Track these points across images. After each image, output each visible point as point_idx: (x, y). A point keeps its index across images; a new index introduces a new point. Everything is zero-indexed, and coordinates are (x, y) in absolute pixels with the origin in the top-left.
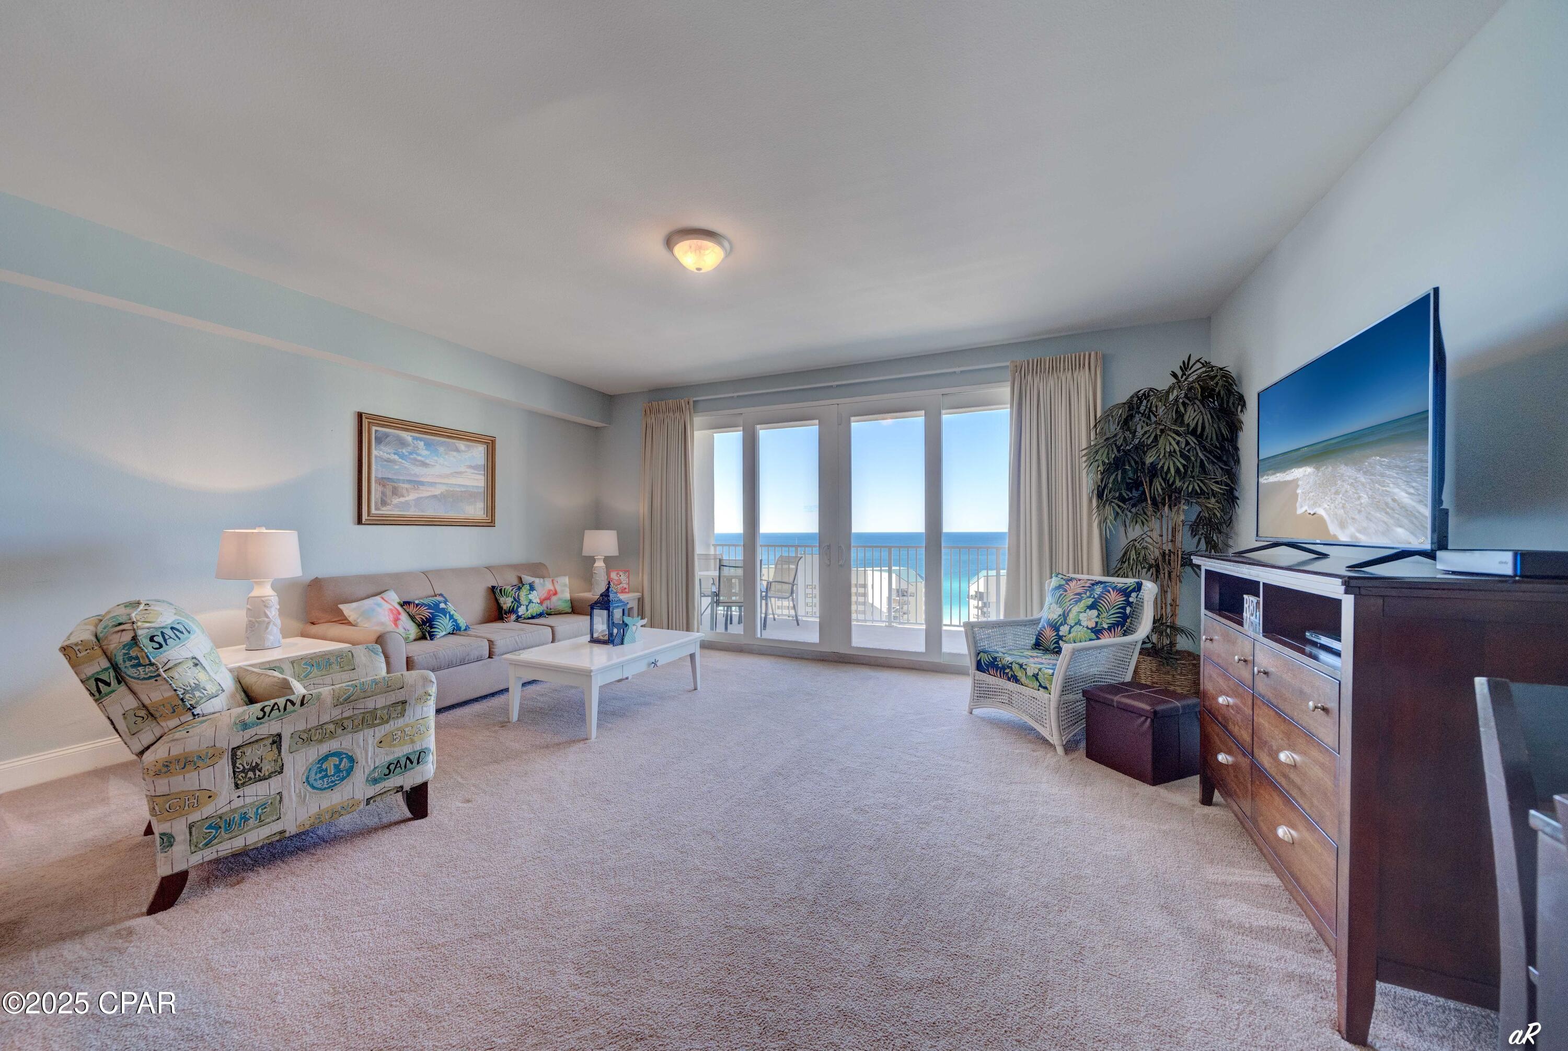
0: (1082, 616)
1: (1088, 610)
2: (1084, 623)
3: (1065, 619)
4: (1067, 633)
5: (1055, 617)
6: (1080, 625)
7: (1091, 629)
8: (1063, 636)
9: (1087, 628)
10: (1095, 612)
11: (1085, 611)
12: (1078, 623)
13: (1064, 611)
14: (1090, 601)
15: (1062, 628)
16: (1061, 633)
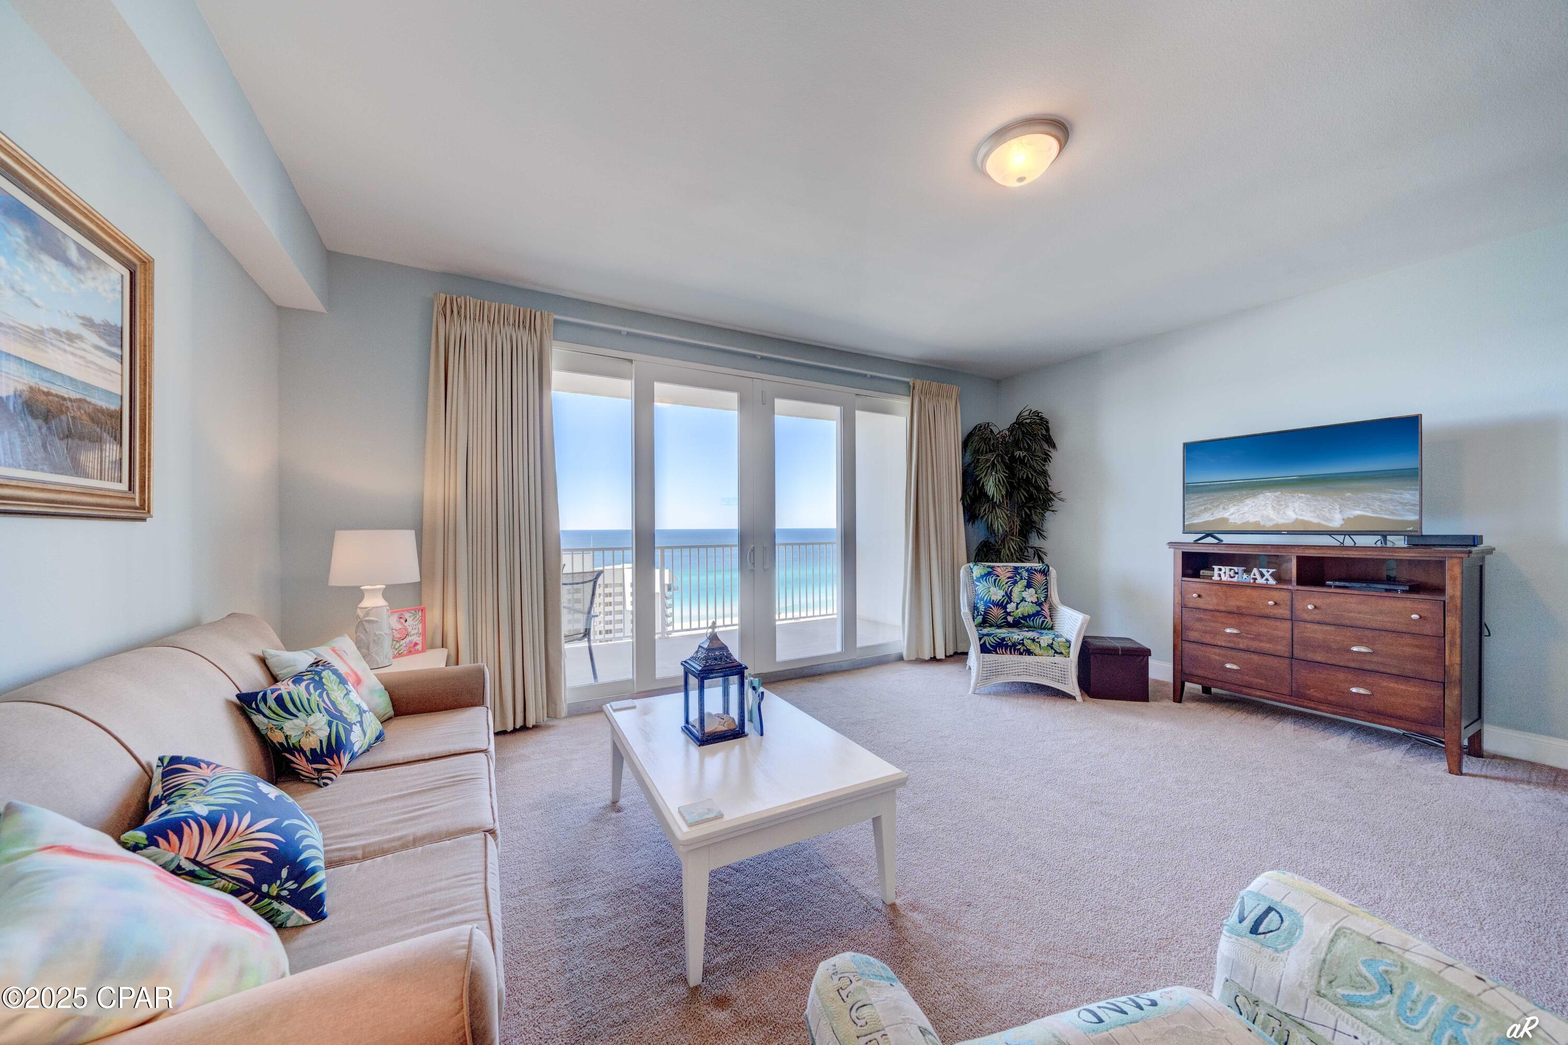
0: (1024, 594)
1: (1027, 589)
2: (1029, 600)
3: (1010, 598)
4: (1015, 609)
5: (999, 598)
6: (1025, 601)
7: (1036, 603)
8: (1010, 612)
9: (1032, 602)
10: (1032, 591)
11: (1025, 590)
12: (1023, 600)
13: (1006, 593)
14: (1024, 582)
15: (1008, 606)
16: (1008, 610)
